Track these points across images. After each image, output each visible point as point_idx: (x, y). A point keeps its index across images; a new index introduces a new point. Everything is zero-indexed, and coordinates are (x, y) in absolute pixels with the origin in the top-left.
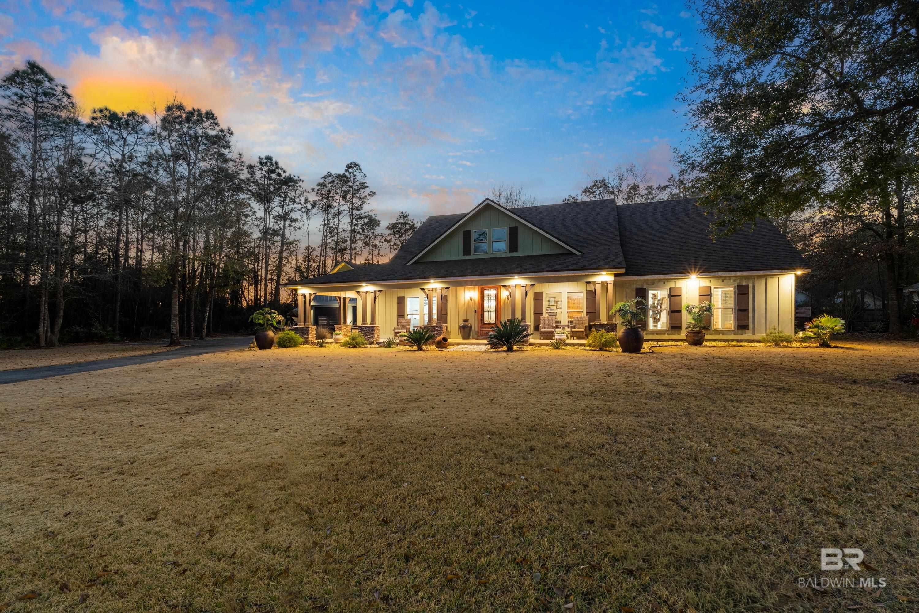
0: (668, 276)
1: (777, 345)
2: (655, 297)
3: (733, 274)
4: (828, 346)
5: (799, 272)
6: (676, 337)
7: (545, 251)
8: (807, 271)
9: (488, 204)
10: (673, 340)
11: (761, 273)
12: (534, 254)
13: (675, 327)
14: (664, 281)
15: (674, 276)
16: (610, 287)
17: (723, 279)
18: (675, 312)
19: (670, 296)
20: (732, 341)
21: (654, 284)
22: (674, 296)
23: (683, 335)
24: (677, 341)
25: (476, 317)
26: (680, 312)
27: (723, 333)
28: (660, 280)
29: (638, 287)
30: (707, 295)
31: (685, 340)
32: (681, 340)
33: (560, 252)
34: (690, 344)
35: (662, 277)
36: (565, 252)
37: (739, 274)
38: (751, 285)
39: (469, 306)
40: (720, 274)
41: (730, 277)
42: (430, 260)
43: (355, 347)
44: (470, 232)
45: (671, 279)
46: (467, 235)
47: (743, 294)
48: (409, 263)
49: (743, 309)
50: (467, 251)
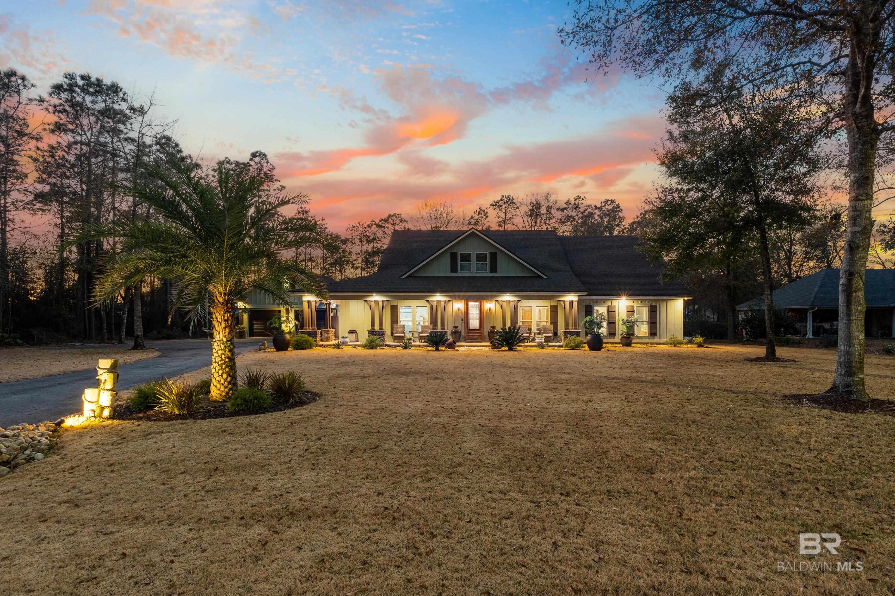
0: (608, 297)
1: (675, 346)
2: (597, 311)
3: (648, 298)
4: (703, 346)
5: (686, 299)
6: (612, 341)
7: (519, 273)
8: (691, 298)
9: (473, 232)
10: (611, 343)
11: (665, 298)
12: (510, 275)
13: (612, 334)
14: (605, 301)
15: (612, 297)
16: (575, 305)
17: (642, 301)
18: (611, 323)
19: (608, 311)
20: (648, 343)
21: (598, 303)
22: (611, 312)
23: (618, 339)
24: (613, 343)
25: (463, 324)
26: (615, 323)
27: (641, 338)
28: (601, 300)
29: (587, 304)
30: (631, 312)
31: (619, 343)
32: (616, 343)
33: (530, 275)
34: (623, 346)
35: (604, 297)
36: (535, 275)
37: (652, 298)
38: (658, 306)
39: (457, 315)
40: (641, 297)
41: (646, 300)
42: (420, 274)
43: (372, 348)
44: (456, 254)
45: (609, 300)
46: (454, 256)
47: (653, 312)
48: (404, 277)
49: (653, 323)
50: (454, 269)
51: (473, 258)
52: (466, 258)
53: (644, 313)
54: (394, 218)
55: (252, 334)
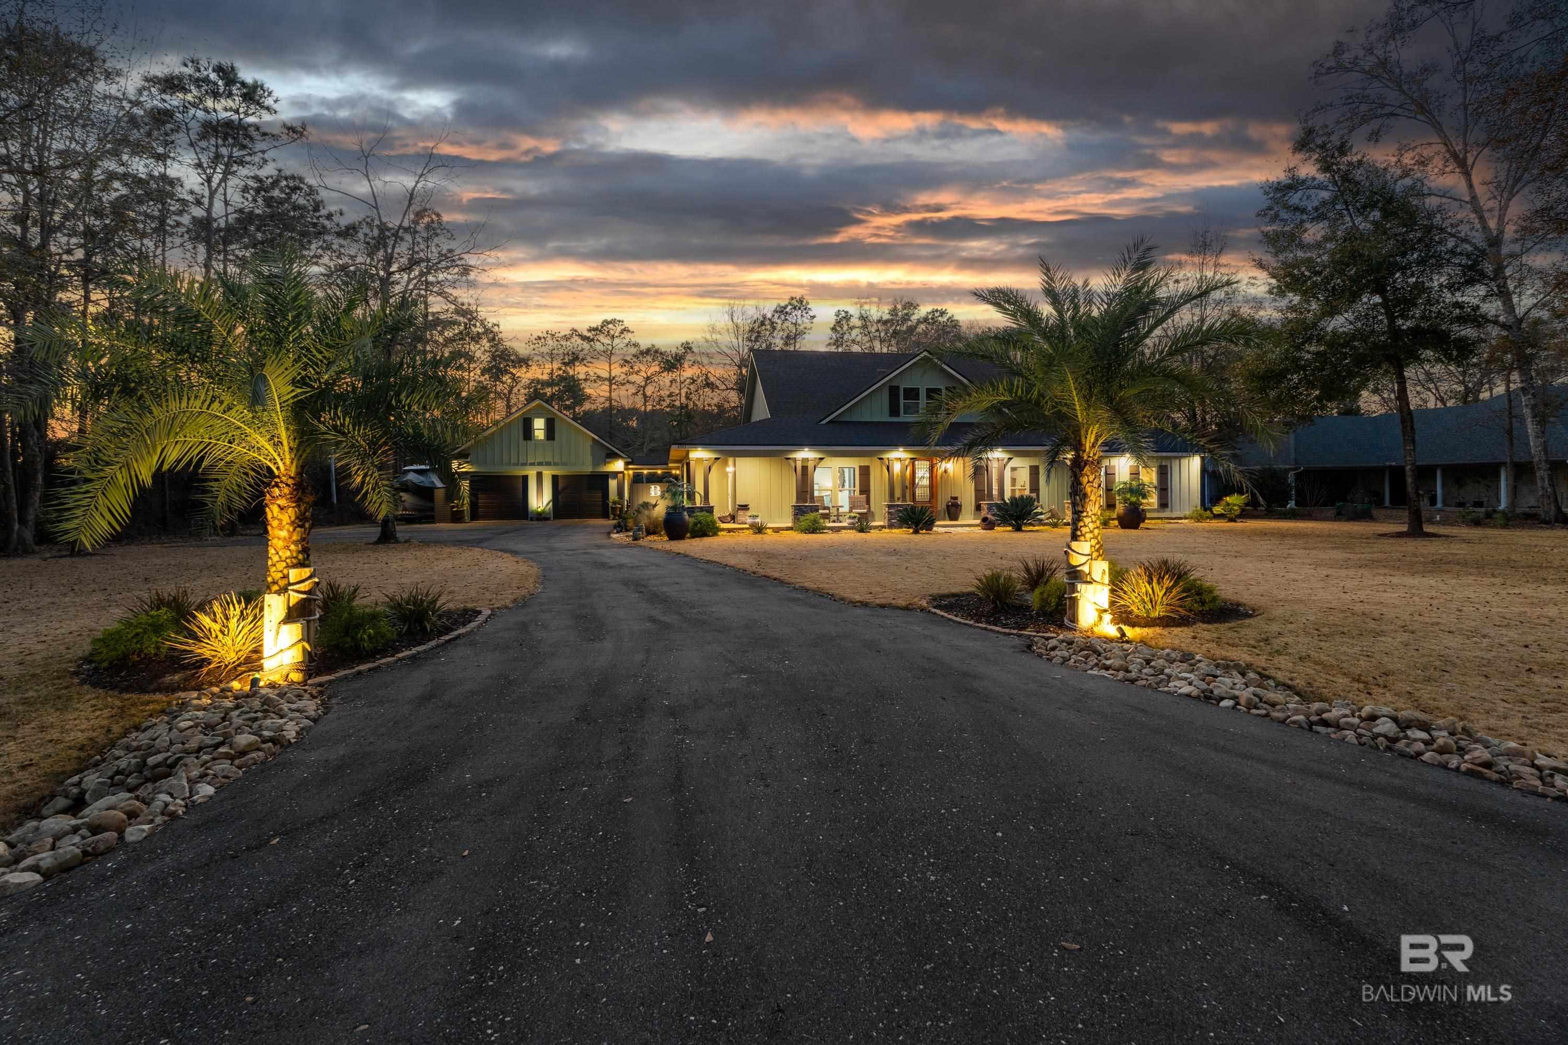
3: (1156, 455)
5: (1203, 456)
11: (1177, 454)
17: (1148, 459)
27: (1150, 511)
30: (1135, 474)
37: (1161, 454)
38: (1169, 466)
40: (1145, 455)
41: (1153, 458)
42: (847, 418)
43: (813, 533)
44: (898, 388)
45: (1107, 457)
46: (894, 391)
47: (1163, 473)
48: (824, 422)
49: (1164, 489)
50: (894, 411)
51: (923, 394)
52: (912, 394)
53: (1149, 477)
54: (610, 326)
55: (474, 517)
